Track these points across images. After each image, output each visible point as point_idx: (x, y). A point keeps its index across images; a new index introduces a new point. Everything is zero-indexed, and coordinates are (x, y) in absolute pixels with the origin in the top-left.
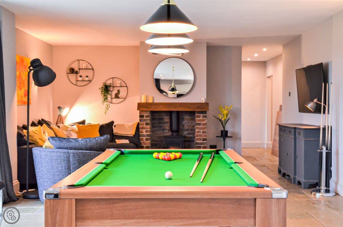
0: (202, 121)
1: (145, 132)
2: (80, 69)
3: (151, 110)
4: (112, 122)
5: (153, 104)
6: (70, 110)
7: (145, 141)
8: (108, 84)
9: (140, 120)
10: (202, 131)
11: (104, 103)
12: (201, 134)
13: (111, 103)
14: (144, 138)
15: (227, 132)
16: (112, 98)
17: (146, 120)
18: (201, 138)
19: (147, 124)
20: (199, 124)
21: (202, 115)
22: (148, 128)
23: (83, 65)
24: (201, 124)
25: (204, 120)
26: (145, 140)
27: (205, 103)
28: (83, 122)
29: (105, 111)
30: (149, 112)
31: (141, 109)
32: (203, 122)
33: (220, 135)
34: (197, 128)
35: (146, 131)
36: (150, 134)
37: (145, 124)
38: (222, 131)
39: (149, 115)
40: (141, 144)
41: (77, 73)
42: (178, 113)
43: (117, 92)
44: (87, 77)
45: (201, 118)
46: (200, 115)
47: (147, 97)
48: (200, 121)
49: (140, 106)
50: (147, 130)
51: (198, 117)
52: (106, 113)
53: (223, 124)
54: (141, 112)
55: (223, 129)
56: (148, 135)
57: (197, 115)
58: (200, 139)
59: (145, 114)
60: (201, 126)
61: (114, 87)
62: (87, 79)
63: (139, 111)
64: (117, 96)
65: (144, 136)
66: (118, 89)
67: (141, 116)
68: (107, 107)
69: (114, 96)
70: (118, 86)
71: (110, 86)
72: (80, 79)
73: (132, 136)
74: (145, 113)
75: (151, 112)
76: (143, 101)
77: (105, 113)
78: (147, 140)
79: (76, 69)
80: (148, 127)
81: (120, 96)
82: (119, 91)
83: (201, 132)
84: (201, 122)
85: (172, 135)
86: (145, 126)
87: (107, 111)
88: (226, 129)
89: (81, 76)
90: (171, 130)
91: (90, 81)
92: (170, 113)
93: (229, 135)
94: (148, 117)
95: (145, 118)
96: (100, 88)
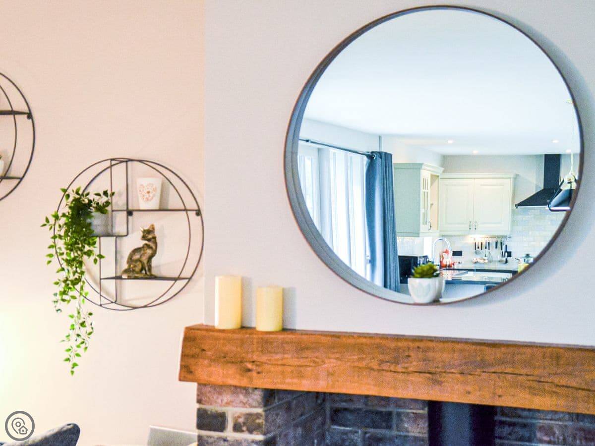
3: (269, 385)
8: (91, 197)
11: (61, 305)
13: (116, 302)
16: (119, 278)
29: (67, 355)
31: (208, 374)
39: (256, 416)
43: (141, 243)
47: (244, 293)
52: (75, 365)
54: (206, 390)
59: (234, 408)
61: (129, 212)
63: (192, 385)
64: (137, 266)
67: (208, 421)
68: (83, 331)
70: (143, 204)
71: (105, 207)
74: (230, 399)
77: (70, 364)
82: (149, 235)
87: (80, 351)
94: (252, 430)
95: (229, 433)
96: (47, 220)
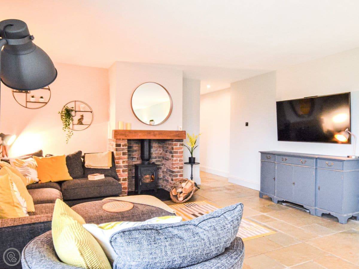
0: (179, 149)
7: (122, 173)
8: (70, 108)
9: (116, 149)
10: (179, 159)
11: (65, 130)
12: (178, 162)
13: (73, 130)
14: (121, 169)
15: (194, 159)
16: (74, 125)
17: (123, 149)
18: (178, 166)
19: (124, 154)
20: (176, 153)
21: (179, 143)
22: (125, 159)
24: (178, 152)
25: (181, 148)
26: (122, 171)
29: (66, 140)
30: (127, 140)
34: (175, 156)
35: (123, 162)
36: (127, 164)
37: (122, 154)
38: (190, 158)
39: (126, 144)
40: (117, 176)
43: (80, 118)
44: (42, 98)
45: (178, 146)
46: (177, 144)
47: (124, 124)
48: (176, 149)
50: (124, 160)
52: (68, 142)
53: (191, 151)
56: (125, 166)
57: (174, 143)
59: (122, 143)
60: (178, 154)
62: (41, 100)
63: (114, 140)
65: (120, 167)
66: (82, 115)
68: (70, 135)
71: (72, 110)
73: (110, 168)
74: (121, 141)
76: (120, 128)
80: (125, 157)
81: (83, 122)
83: (178, 161)
84: (179, 151)
85: (143, 164)
86: (122, 156)
87: (69, 139)
89: (32, 97)
91: (45, 103)
94: (125, 146)
95: (122, 147)
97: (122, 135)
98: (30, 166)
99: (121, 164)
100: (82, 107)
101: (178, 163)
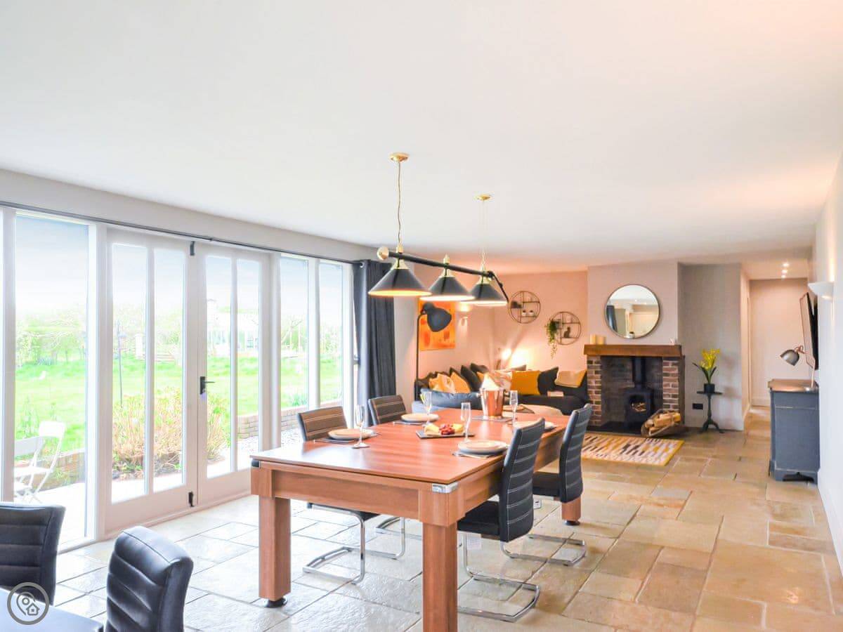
1: (594, 383)
2: (524, 302)
3: (602, 354)
4: (557, 369)
5: (605, 347)
6: (512, 353)
7: (594, 395)
8: (556, 320)
9: (588, 367)
10: (671, 384)
11: (550, 344)
12: (671, 388)
13: (561, 344)
14: (594, 390)
15: (713, 387)
16: (561, 338)
17: (596, 367)
19: (596, 372)
20: (667, 375)
21: (671, 362)
23: (528, 298)
24: (671, 374)
25: (674, 369)
26: (594, 393)
27: (676, 346)
28: (523, 368)
29: (550, 355)
30: (599, 357)
31: (589, 353)
32: (673, 372)
33: (702, 390)
34: (666, 380)
35: (596, 382)
36: (600, 385)
38: (705, 385)
40: (589, 397)
41: (519, 307)
42: (643, 359)
43: (566, 330)
44: (531, 311)
45: (670, 367)
47: (596, 338)
48: (667, 369)
49: (588, 349)
50: (597, 380)
51: (667, 364)
52: (551, 358)
53: (708, 374)
54: (589, 356)
55: (706, 382)
56: (598, 387)
57: (664, 361)
58: (669, 395)
59: (594, 360)
61: (563, 324)
62: (531, 314)
63: (586, 356)
64: (567, 335)
65: (592, 387)
66: (569, 327)
67: (589, 362)
68: (555, 349)
69: (563, 335)
70: (568, 322)
71: (558, 323)
72: (523, 314)
73: (576, 387)
75: (602, 357)
76: (592, 342)
78: (597, 393)
79: (519, 302)
80: (598, 377)
81: (571, 334)
82: (569, 329)
84: (671, 372)
85: (635, 387)
86: (594, 374)
87: (554, 354)
88: (712, 382)
89: (524, 311)
90: (634, 379)
91: (535, 317)
92: (633, 359)
93: (717, 389)
95: (594, 364)
96: (545, 326)
97: (593, 350)
98: (506, 378)
99: (594, 384)
100: (568, 318)
101: (669, 389)
